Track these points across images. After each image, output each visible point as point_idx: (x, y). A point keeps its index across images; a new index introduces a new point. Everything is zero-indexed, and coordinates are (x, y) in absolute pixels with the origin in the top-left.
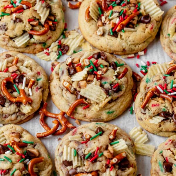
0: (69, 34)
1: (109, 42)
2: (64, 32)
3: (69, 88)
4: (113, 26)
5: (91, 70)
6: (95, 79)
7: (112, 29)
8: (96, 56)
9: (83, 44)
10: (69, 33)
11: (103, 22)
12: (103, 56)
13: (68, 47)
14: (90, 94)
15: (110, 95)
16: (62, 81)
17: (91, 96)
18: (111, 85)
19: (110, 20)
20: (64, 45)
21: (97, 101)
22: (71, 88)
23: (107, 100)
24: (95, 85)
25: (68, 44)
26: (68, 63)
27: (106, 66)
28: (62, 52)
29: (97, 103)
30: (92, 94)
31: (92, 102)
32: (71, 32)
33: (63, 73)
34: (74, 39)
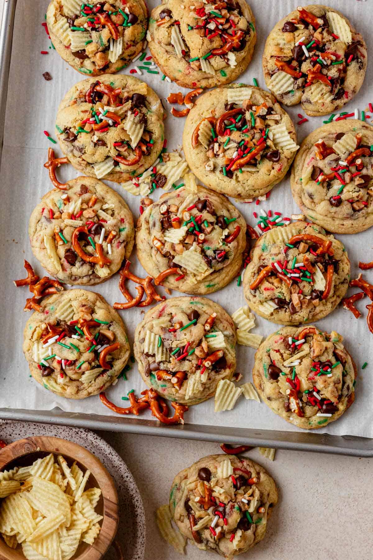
0: (168, 159)
1: (220, 183)
2: (162, 154)
3: (160, 250)
4: (228, 163)
5: (192, 228)
6: (195, 244)
7: (227, 166)
8: (200, 206)
9: (186, 175)
10: (168, 156)
11: (215, 152)
12: (209, 207)
13: (166, 179)
14: (187, 263)
15: (211, 268)
16: (152, 237)
17: (188, 265)
18: (215, 252)
19: (225, 151)
20: (161, 174)
21: (196, 273)
22: (162, 250)
23: (207, 273)
24: (194, 252)
25: (165, 173)
26: (162, 212)
27: (212, 223)
28: (156, 185)
29: (195, 275)
30: (190, 264)
31: (188, 272)
32: (172, 154)
33: (154, 225)
34: (173, 167)
